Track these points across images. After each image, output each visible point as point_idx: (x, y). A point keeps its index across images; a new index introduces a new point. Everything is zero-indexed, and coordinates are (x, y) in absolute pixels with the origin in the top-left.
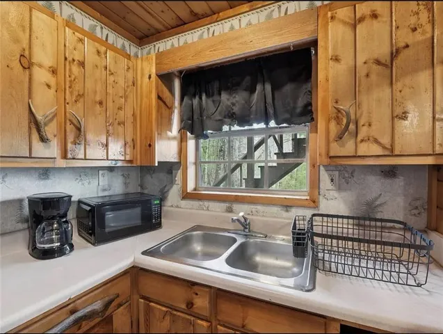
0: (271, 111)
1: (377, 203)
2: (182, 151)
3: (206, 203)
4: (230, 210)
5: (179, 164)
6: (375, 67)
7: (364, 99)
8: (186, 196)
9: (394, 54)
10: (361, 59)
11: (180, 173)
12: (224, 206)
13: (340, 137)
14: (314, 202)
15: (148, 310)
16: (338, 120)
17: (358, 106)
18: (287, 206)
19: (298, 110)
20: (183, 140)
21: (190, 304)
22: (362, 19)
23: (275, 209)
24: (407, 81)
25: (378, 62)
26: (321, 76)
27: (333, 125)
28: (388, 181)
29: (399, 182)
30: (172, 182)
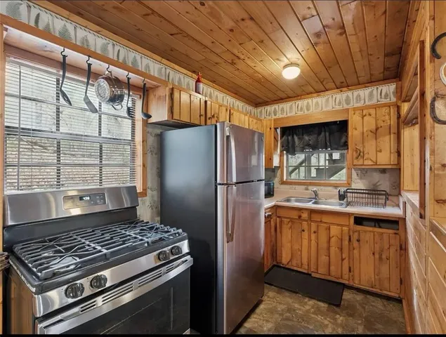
0: (328, 144)
1: (378, 184)
2: (281, 161)
3: (294, 186)
4: (307, 189)
5: (279, 167)
6: (370, 133)
7: (366, 144)
8: (283, 183)
9: (377, 129)
10: (365, 130)
11: (279, 171)
12: (304, 187)
13: (357, 158)
14: (349, 184)
15: (281, 222)
16: (357, 152)
17: (364, 147)
18: (336, 186)
19: (342, 144)
20: (281, 155)
21: (300, 217)
22: (365, 115)
23: (330, 188)
24: (381, 139)
25: (371, 132)
26: (350, 133)
27: (354, 153)
28: (382, 175)
29: (387, 175)
30: (275, 176)
